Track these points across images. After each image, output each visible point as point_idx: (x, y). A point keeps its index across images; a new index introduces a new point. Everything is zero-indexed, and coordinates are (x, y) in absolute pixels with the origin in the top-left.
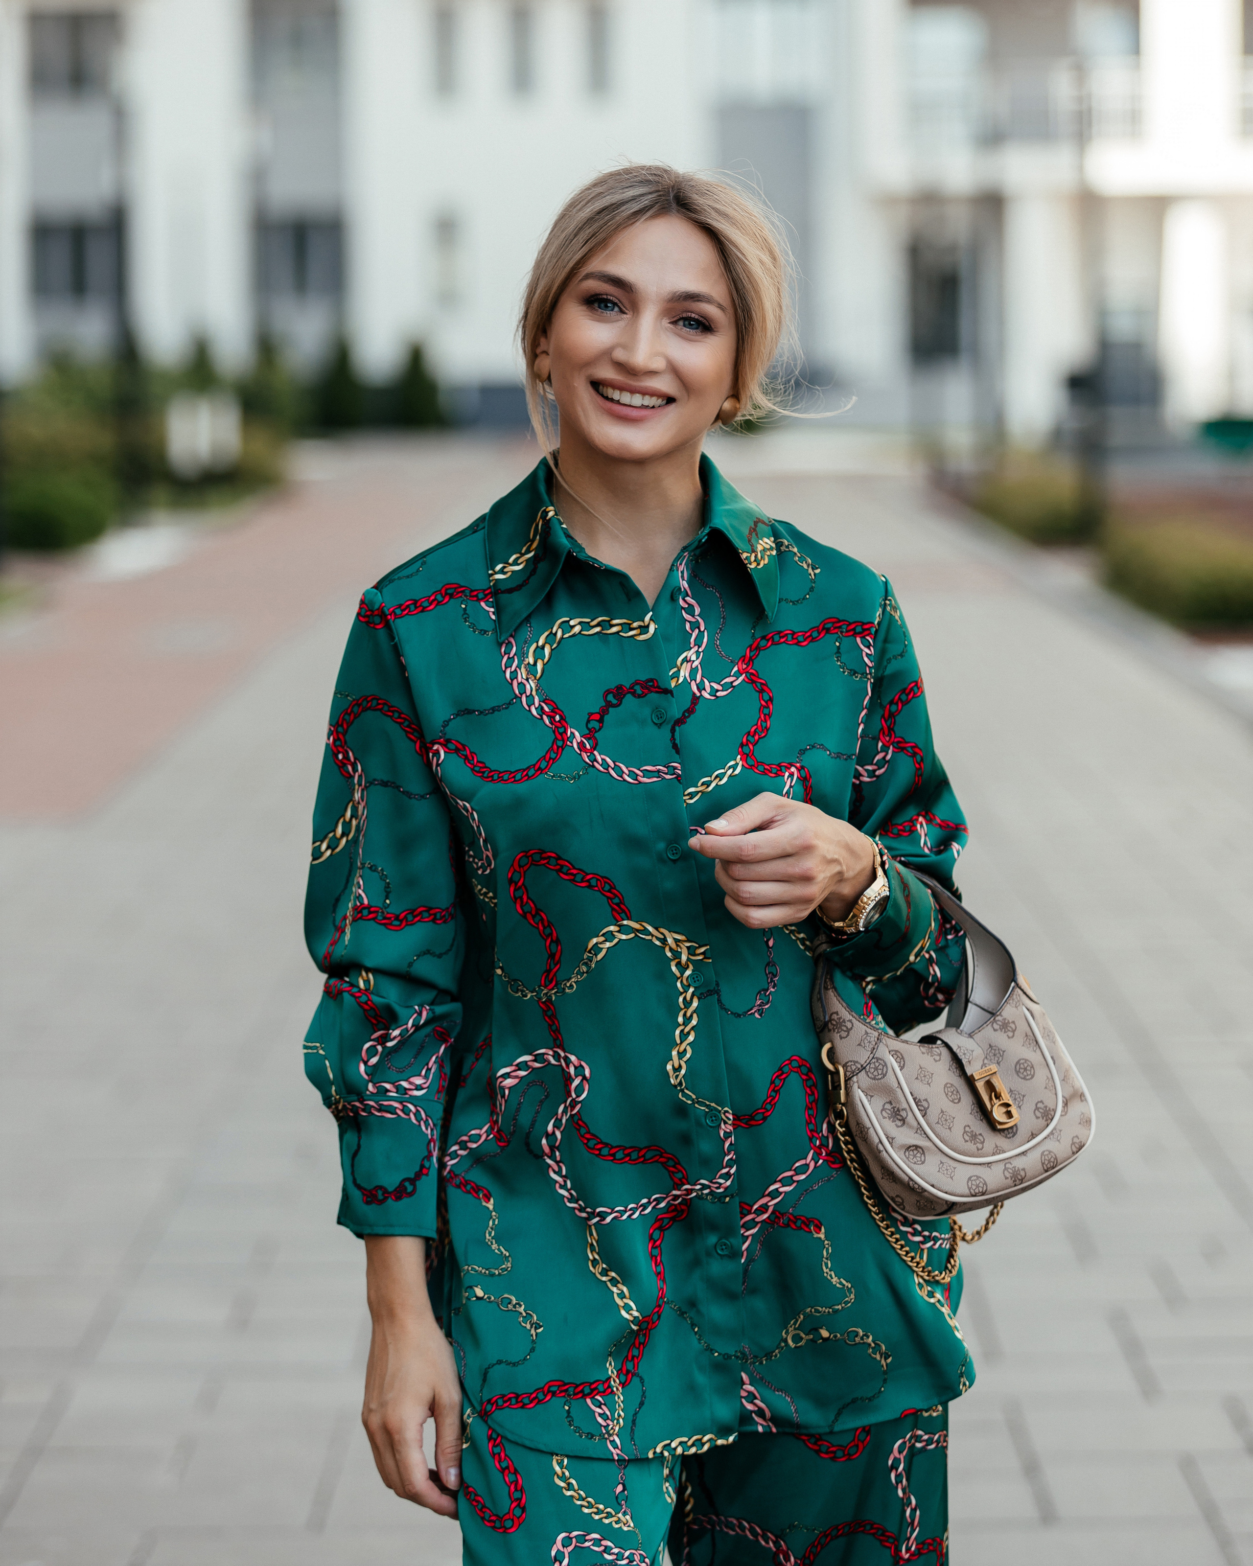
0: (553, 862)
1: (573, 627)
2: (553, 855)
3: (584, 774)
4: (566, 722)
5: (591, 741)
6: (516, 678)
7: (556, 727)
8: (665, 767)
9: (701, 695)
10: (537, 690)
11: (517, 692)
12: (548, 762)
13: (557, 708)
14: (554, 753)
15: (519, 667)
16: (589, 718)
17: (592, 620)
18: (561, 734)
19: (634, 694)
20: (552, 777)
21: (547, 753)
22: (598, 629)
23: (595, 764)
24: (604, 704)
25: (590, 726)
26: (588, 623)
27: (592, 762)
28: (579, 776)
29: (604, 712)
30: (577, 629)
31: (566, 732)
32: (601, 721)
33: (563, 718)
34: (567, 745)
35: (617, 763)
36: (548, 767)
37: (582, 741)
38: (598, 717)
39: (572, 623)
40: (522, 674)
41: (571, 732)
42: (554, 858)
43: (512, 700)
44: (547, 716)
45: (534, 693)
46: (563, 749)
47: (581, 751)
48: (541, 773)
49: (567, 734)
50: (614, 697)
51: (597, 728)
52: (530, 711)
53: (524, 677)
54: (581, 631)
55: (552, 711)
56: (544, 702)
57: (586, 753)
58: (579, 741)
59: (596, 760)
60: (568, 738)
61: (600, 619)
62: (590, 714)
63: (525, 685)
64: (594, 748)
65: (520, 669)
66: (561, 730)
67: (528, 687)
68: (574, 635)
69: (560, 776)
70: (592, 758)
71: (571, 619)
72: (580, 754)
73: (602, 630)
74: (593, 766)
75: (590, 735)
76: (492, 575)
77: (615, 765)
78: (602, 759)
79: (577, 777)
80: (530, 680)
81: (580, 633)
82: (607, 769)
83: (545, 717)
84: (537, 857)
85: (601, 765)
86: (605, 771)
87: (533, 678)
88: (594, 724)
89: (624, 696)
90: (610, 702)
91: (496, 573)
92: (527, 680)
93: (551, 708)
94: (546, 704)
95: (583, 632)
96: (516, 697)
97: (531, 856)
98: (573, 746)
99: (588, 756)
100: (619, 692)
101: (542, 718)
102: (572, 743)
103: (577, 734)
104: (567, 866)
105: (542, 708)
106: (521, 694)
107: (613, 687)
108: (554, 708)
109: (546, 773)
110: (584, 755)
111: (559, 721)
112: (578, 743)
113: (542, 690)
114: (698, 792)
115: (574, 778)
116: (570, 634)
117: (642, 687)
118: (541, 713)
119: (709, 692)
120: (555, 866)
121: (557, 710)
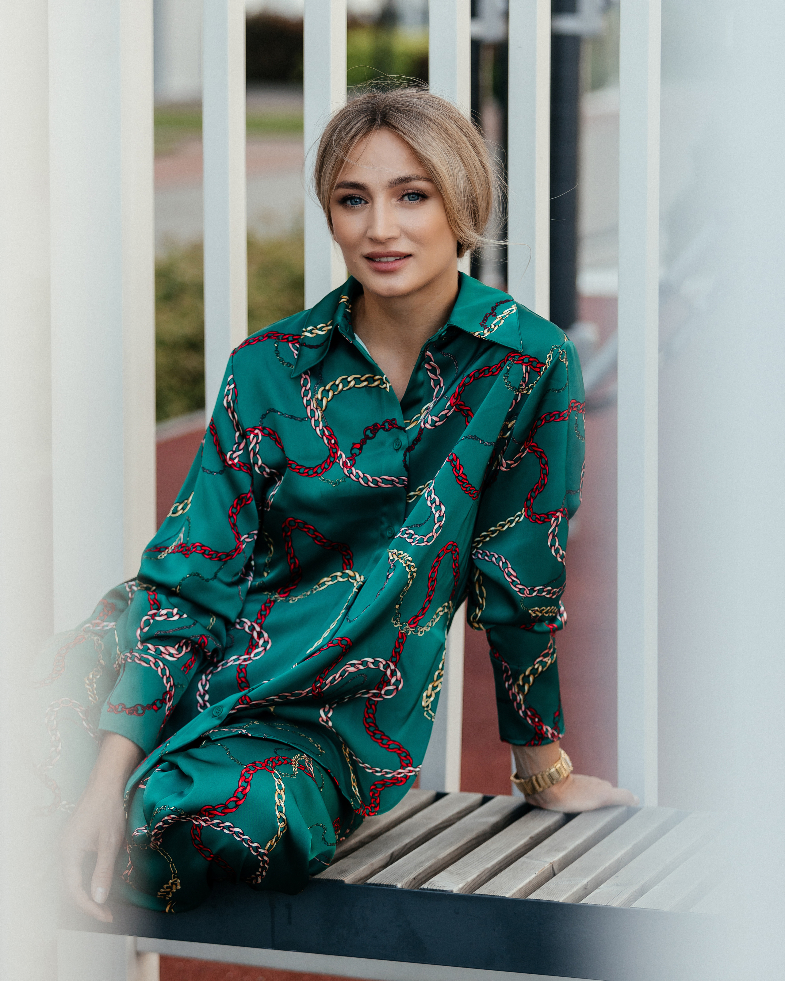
0: (311, 532)
1: (349, 382)
2: (312, 528)
3: (342, 482)
4: (338, 446)
5: (352, 462)
6: (310, 405)
7: (331, 447)
8: (397, 478)
9: (425, 427)
10: (322, 418)
11: (309, 415)
12: (323, 470)
13: (333, 435)
14: (328, 465)
15: (312, 398)
16: (353, 446)
17: (362, 376)
18: (334, 453)
19: (384, 429)
20: (323, 480)
21: (323, 463)
22: (365, 383)
23: (351, 475)
24: (363, 437)
25: (353, 452)
26: (359, 378)
27: (349, 474)
28: (339, 482)
29: (363, 442)
30: (352, 383)
31: (337, 452)
32: (361, 449)
33: (336, 442)
34: (336, 462)
35: (365, 475)
36: (322, 473)
37: (346, 461)
38: (359, 446)
39: (349, 379)
40: (314, 405)
41: (340, 454)
42: (312, 529)
43: (305, 418)
44: (327, 438)
45: (320, 419)
46: (333, 464)
47: (344, 466)
48: (317, 476)
49: (337, 454)
50: (371, 432)
51: (358, 453)
52: (315, 430)
53: (315, 406)
54: (355, 385)
55: (330, 436)
56: (326, 427)
57: (347, 468)
58: (344, 460)
59: (352, 473)
60: (338, 457)
61: (367, 376)
62: (354, 444)
63: (315, 412)
64: (352, 466)
65: (313, 400)
66: (334, 450)
67: (317, 414)
68: (350, 388)
69: (328, 481)
70: (350, 472)
71: (348, 377)
72: (343, 469)
73: (368, 384)
74: (350, 477)
75: (352, 458)
76: (304, 332)
77: (364, 476)
78: (357, 473)
79: (338, 483)
80: (318, 410)
81: (354, 386)
82: (358, 479)
83: (325, 438)
84: (301, 525)
85: (355, 476)
86: (357, 480)
87: (320, 409)
88: (356, 451)
89: (378, 431)
90: (368, 435)
91: (307, 331)
92: (317, 409)
93: (330, 433)
94: (327, 429)
95: (356, 386)
96: (308, 417)
97: (298, 523)
98: (339, 463)
99: (347, 471)
100: (375, 429)
101: (322, 438)
102: (339, 461)
103: (344, 456)
104: (320, 537)
105: (324, 431)
106: (312, 417)
107: (371, 425)
108: (332, 434)
109: (320, 477)
110: (345, 470)
111: (333, 444)
112: (343, 462)
113: (325, 419)
114: (414, 495)
115: (336, 484)
116: (348, 388)
117: (389, 424)
118: (322, 434)
119: (430, 424)
120: (312, 535)
121: (333, 436)
